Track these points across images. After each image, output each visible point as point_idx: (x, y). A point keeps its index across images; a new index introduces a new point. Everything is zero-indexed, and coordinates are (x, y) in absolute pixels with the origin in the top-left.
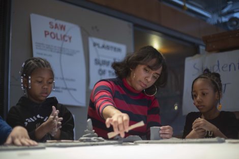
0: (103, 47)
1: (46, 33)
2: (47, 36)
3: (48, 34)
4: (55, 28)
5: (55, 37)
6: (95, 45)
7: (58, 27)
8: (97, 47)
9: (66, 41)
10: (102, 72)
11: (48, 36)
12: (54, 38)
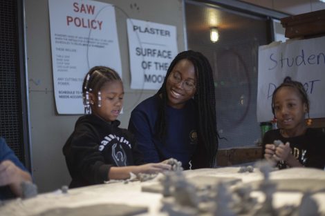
0: (146, 30)
1: (69, 20)
2: (70, 23)
3: (72, 21)
4: (81, 10)
5: (81, 24)
6: (135, 28)
7: (84, 10)
8: (138, 30)
9: (95, 28)
10: (146, 65)
11: (72, 24)
12: (79, 26)
